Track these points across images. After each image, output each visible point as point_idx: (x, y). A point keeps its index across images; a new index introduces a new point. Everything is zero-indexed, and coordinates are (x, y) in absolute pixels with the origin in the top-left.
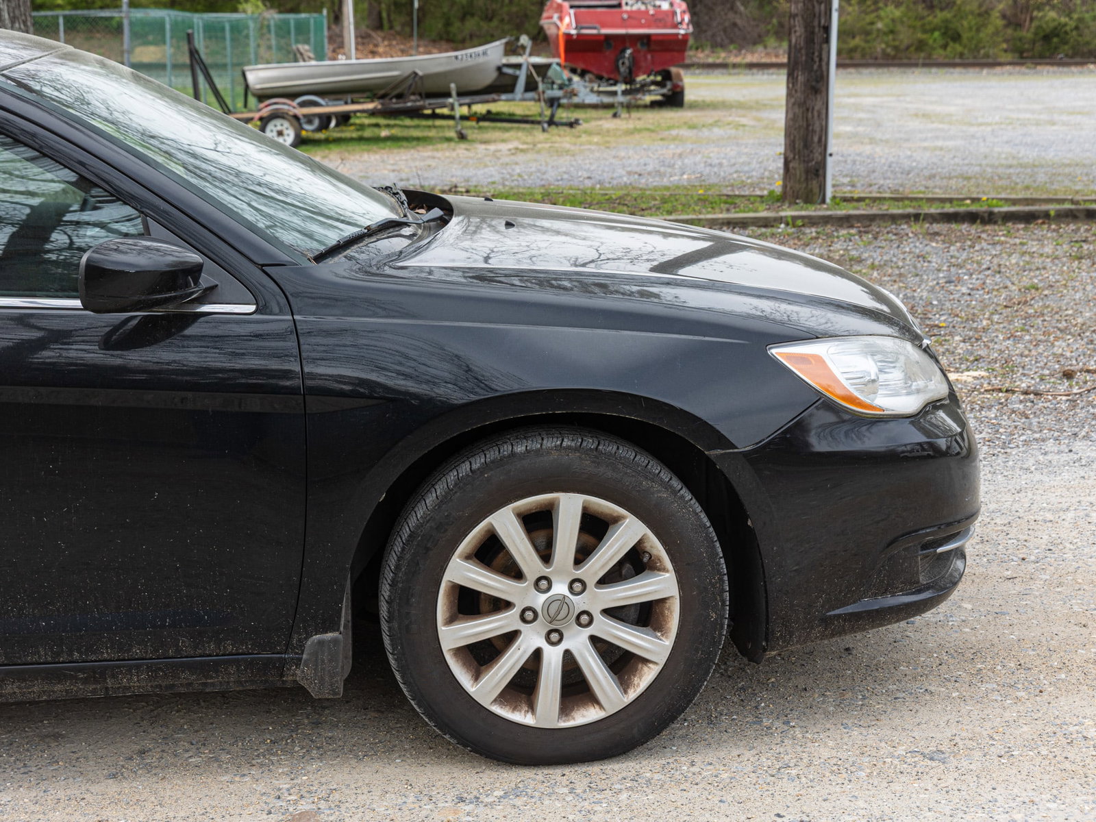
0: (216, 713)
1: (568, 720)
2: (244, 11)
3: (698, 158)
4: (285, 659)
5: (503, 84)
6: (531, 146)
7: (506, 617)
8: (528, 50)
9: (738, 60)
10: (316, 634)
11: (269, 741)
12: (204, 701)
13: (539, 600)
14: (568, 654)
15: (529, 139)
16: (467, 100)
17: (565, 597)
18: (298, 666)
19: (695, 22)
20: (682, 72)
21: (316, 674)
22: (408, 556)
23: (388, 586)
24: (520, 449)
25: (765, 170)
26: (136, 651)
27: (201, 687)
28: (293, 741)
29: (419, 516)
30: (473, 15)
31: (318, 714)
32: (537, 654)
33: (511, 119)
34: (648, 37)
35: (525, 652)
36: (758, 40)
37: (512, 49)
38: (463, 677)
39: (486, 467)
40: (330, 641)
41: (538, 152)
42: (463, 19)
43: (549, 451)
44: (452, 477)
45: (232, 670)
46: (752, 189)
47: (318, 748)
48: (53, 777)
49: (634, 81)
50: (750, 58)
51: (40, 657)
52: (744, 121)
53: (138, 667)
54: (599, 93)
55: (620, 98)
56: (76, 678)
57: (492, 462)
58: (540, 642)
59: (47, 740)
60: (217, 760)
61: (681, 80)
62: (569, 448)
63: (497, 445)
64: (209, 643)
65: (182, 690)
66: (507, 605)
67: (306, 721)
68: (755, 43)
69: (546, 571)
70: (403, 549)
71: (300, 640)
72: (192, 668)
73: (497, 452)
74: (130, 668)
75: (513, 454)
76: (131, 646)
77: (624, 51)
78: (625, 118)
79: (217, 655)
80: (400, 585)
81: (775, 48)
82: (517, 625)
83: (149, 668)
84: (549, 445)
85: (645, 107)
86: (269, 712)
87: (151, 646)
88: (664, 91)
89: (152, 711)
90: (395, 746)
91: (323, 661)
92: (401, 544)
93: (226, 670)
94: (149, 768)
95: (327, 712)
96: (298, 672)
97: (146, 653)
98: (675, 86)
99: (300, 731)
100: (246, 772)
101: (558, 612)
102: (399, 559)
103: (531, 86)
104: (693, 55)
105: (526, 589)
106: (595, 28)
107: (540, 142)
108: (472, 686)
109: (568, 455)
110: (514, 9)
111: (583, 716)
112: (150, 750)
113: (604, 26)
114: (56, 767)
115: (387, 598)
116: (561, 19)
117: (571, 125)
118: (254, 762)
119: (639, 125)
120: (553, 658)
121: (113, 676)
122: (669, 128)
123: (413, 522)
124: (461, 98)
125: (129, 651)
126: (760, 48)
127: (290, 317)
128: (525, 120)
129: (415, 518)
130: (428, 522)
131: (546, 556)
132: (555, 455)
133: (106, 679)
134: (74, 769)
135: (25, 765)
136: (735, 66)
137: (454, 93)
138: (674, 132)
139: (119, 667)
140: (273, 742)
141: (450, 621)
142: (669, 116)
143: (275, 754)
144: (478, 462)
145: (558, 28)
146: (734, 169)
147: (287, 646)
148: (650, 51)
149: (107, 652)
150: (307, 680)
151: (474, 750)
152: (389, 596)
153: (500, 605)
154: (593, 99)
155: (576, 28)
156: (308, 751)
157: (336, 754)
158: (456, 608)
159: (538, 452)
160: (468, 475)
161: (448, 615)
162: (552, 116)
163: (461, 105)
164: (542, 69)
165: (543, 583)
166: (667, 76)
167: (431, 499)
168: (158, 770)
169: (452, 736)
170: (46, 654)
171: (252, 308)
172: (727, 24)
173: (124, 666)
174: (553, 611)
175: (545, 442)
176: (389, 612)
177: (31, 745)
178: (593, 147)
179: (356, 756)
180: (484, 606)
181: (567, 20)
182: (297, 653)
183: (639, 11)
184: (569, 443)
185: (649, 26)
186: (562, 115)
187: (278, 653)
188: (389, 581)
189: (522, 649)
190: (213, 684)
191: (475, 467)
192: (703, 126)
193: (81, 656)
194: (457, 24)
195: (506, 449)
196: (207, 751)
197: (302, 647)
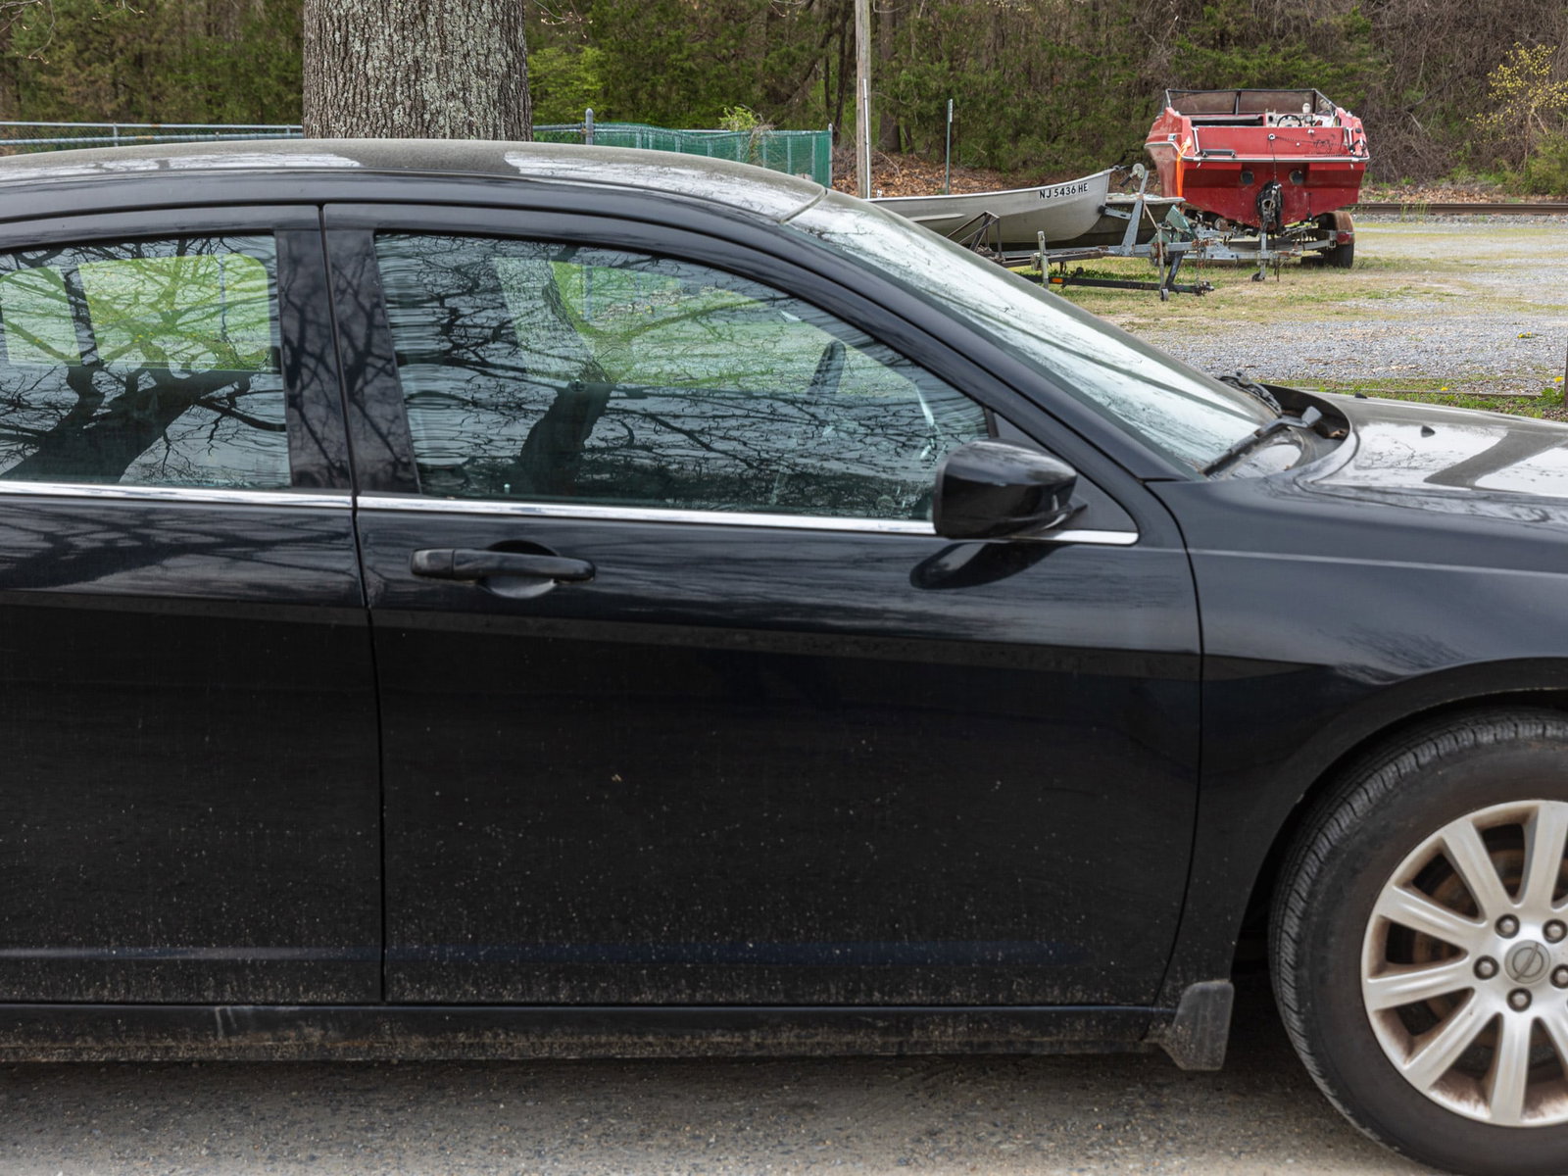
0: (1012, 1085)
1: (1535, 1116)
2: (728, 127)
3: (1403, 341)
4: (1152, 1014)
5: (1105, 233)
6: (1152, 320)
7: (1456, 969)
8: (1143, 184)
9: (1414, 200)
10: (1198, 981)
11: (1100, 1126)
12: (992, 1069)
13: (1502, 948)
14: (1538, 1026)
15: (1146, 310)
16: (1059, 254)
17: (1537, 944)
18: (1169, 1023)
19: (1370, 145)
20: (1352, 217)
21: (1193, 1036)
22: (1327, 880)
23: (1296, 920)
24: (1486, 738)
25: (1510, 359)
26: (956, 994)
27: (1025, 1048)
28: (1133, 1129)
29: (1343, 825)
30: (1030, 133)
31: (1155, 1093)
32: (1495, 1025)
33: (1107, 281)
34: (1306, 165)
35: (1479, 1018)
36: (1442, 172)
37: (1122, 182)
38: (1391, 1048)
39: (1439, 761)
40: (1216, 992)
41: (1165, 329)
42: (1015, 138)
43: (1527, 743)
44: (1390, 773)
45: (1079, 1025)
46: (1500, 387)
47: (1172, 1139)
48: (825, 1160)
49: (1284, 229)
50: (1429, 198)
51: (829, 997)
52: (1447, 288)
53: (956, 1015)
54: (1231, 245)
55: (1265, 254)
56: (875, 1027)
57: (1449, 754)
58: (1500, 1006)
59: (800, 1111)
60: (1037, 1148)
61: (1351, 230)
62: (1554, 738)
63: (1450, 732)
64: (1051, 987)
65: (1000, 1051)
66: (1454, 952)
67: (1141, 1102)
68: (1437, 177)
69: (1515, 907)
70: (1320, 870)
71: (1175, 989)
72: (1024, 1019)
73: (1453, 742)
74: (945, 1016)
75: (1477, 745)
76: (949, 987)
77: (1269, 186)
78: (1271, 283)
79: (1061, 1004)
80: (1315, 919)
81: (1467, 183)
82: (1469, 980)
83: (971, 1017)
84: (1527, 733)
85: (1296, 266)
86: (1084, 1087)
87: (976, 988)
88: (1325, 244)
89: (924, 1079)
90: (1278, 1141)
91: (1204, 1017)
92: (1317, 863)
93: (1071, 1024)
94: (950, 1155)
95: (1166, 1091)
96: (1168, 1032)
97: (968, 996)
98: (1342, 237)
99: (1138, 1115)
100: (1085, 1166)
101: (1528, 964)
102: (1315, 882)
103: (1145, 235)
104: (1366, 195)
105: (1484, 931)
106: (1229, 154)
107: (1164, 316)
108: (1405, 1062)
109: (1554, 749)
110: (1089, 125)
111: (1557, 1111)
112: (941, 1131)
113: (1240, 152)
114: (824, 1147)
115: (1293, 936)
116: (1179, 141)
117: (1198, 290)
118: (1090, 1153)
119: (1295, 291)
120: (1517, 1029)
121: (923, 1027)
122: (1342, 297)
123: (1334, 832)
124: (1051, 251)
125: (947, 992)
126: (1445, 184)
127: (1181, 551)
128: (1127, 283)
129: (1337, 828)
130: (1357, 833)
131: (1514, 888)
132: (1536, 748)
133: (912, 1029)
134: (849, 1151)
135: (781, 1143)
136: (1411, 208)
137: (1042, 244)
138: (1351, 303)
139: (931, 1014)
140: (1107, 1128)
141: (1378, 971)
142: (1332, 279)
143: (1116, 1144)
144: (1427, 754)
145: (1175, 152)
146: (1461, 359)
147: (1156, 996)
148: (1306, 187)
149: (918, 994)
150: (1179, 1043)
151: (1404, 1152)
152: (1298, 934)
153: (1443, 952)
154: (1225, 254)
155: (1201, 153)
156: (1158, 1142)
157: (1199, 1149)
158: (1383, 955)
159: (1512, 744)
160: (1413, 772)
161: (1375, 963)
162: (1171, 277)
163: (1051, 261)
164: (1159, 211)
165: (1507, 924)
166: (1328, 223)
167: (1360, 803)
168: (961, 1158)
169: (1375, 1130)
170: (838, 993)
171: (1131, 538)
172: (1396, 148)
173: (938, 1013)
174: (1521, 962)
175: (1520, 729)
176: (1296, 955)
177: (779, 1117)
178: (1243, 323)
179: (1230, 1153)
180: (1419, 952)
181: (1188, 142)
182: (1168, 1006)
183: (1289, 129)
184: (1555, 732)
185: (1306, 153)
186: (1184, 277)
187: (1143, 1005)
188: (1298, 913)
189: (1475, 1014)
190: (1041, 1045)
191: (1423, 760)
192: (1390, 295)
193: (883, 998)
194: (1007, 146)
195: (1466, 738)
196: (1019, 1136)
197: (1176, 999)
